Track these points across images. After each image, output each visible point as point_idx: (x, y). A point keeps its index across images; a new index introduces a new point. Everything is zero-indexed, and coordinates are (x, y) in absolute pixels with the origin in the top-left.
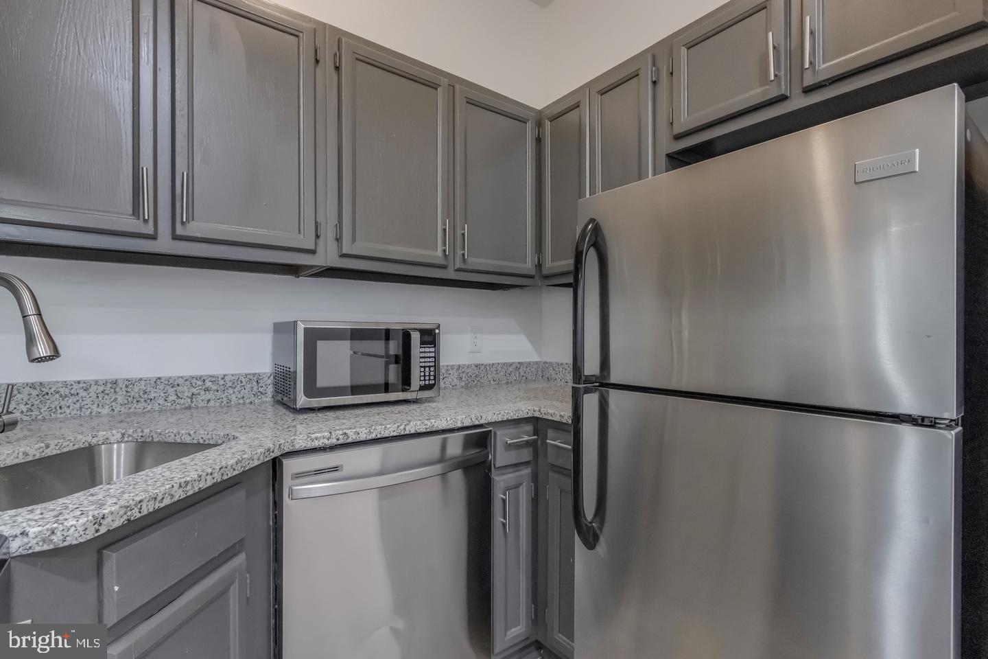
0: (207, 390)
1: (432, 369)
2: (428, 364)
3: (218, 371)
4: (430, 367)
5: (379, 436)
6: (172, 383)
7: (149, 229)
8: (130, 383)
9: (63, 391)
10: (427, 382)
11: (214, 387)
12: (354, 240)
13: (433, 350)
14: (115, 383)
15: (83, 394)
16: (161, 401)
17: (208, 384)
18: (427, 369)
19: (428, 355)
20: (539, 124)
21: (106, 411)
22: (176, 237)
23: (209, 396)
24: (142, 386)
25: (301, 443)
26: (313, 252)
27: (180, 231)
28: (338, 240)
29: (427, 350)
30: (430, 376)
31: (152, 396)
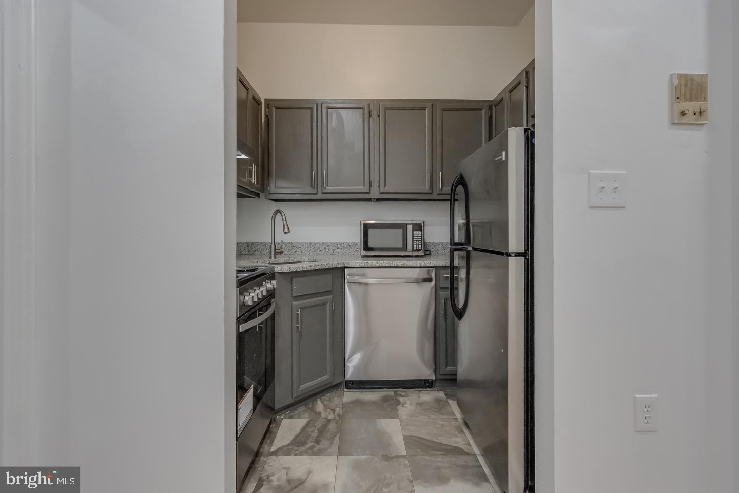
0: (338, 248)
1: (420, 242)
2: (418, 240)
3: (342, 242)
4: (419, 241)
5: (381, 265)
6: (327, 245)
7: (315, 192)
8: (315, 244)
9: (297, 246)
10: (417, 248)
11: (340, 247)
12: (385, 186)
13: (421, 233)
14: (311, 244)
15: (302, 247)
16: (324, 251)
17: (339, 246)
18: (417, 242)
19: (417, 235)
20: (490, 108)
21: (308, 253)
22: (323, 193)
23: (339, 250)
24: (318, 245)
25: (352, 264)
26: (369, 193)
27: (324, 191)
28: (379, 186)
29: (418, 233)
30: (419, 245)
31: (321, 249)
